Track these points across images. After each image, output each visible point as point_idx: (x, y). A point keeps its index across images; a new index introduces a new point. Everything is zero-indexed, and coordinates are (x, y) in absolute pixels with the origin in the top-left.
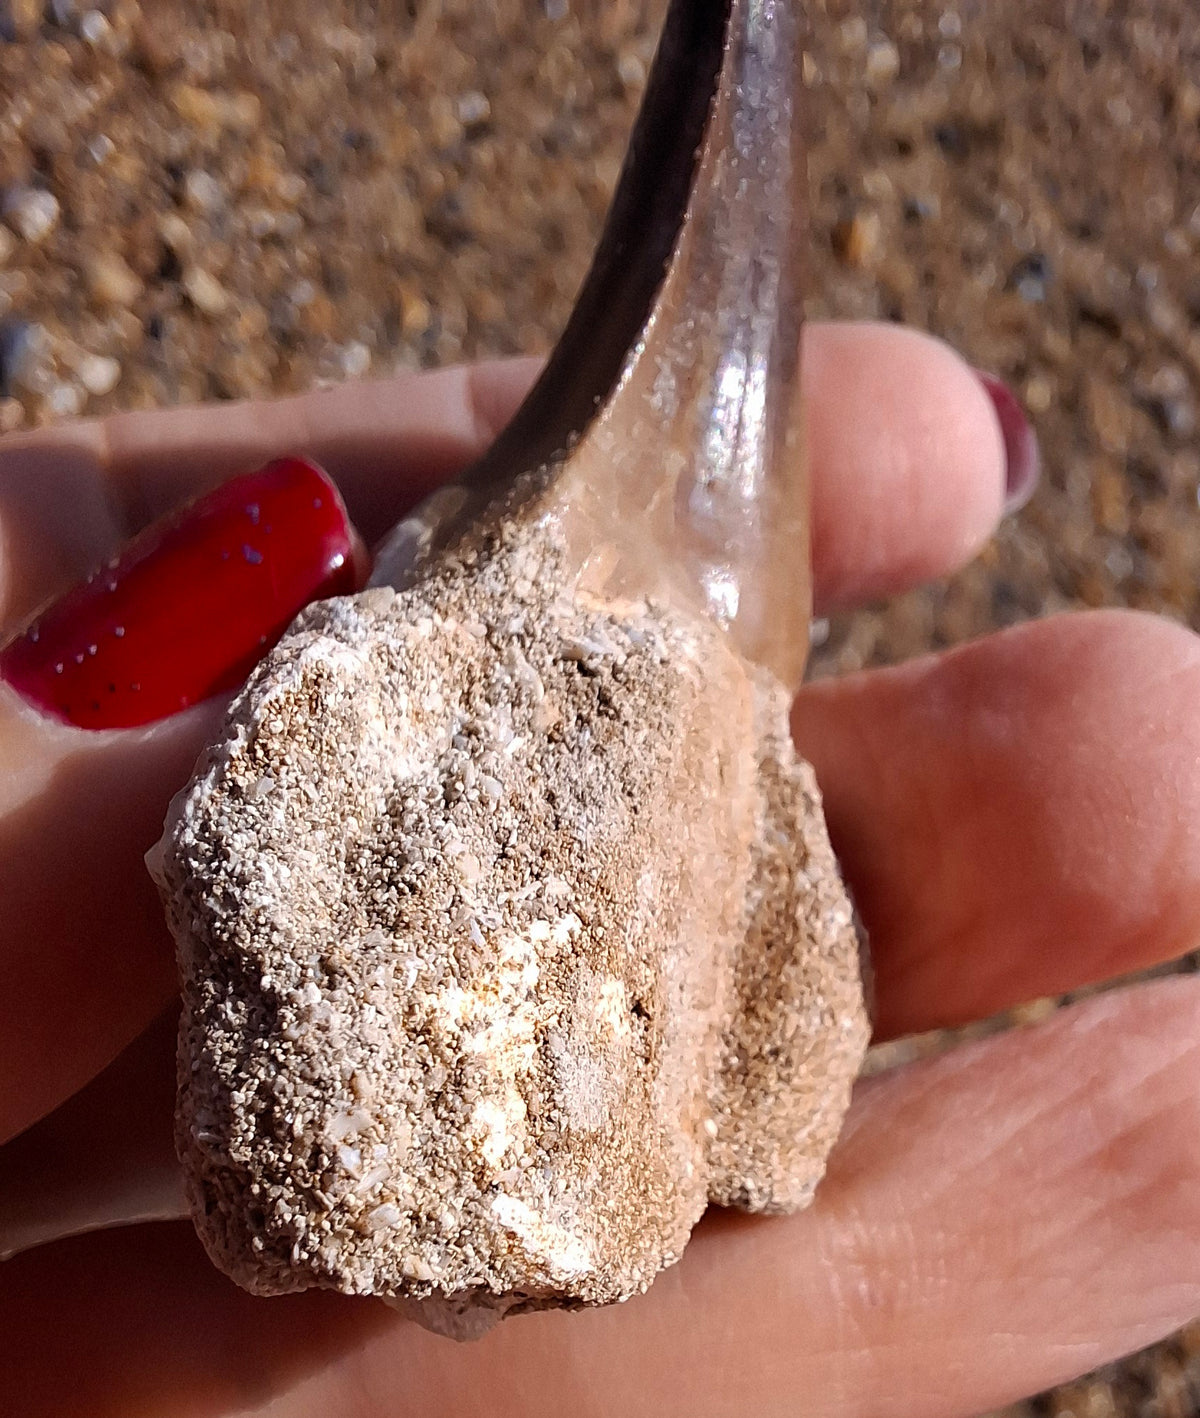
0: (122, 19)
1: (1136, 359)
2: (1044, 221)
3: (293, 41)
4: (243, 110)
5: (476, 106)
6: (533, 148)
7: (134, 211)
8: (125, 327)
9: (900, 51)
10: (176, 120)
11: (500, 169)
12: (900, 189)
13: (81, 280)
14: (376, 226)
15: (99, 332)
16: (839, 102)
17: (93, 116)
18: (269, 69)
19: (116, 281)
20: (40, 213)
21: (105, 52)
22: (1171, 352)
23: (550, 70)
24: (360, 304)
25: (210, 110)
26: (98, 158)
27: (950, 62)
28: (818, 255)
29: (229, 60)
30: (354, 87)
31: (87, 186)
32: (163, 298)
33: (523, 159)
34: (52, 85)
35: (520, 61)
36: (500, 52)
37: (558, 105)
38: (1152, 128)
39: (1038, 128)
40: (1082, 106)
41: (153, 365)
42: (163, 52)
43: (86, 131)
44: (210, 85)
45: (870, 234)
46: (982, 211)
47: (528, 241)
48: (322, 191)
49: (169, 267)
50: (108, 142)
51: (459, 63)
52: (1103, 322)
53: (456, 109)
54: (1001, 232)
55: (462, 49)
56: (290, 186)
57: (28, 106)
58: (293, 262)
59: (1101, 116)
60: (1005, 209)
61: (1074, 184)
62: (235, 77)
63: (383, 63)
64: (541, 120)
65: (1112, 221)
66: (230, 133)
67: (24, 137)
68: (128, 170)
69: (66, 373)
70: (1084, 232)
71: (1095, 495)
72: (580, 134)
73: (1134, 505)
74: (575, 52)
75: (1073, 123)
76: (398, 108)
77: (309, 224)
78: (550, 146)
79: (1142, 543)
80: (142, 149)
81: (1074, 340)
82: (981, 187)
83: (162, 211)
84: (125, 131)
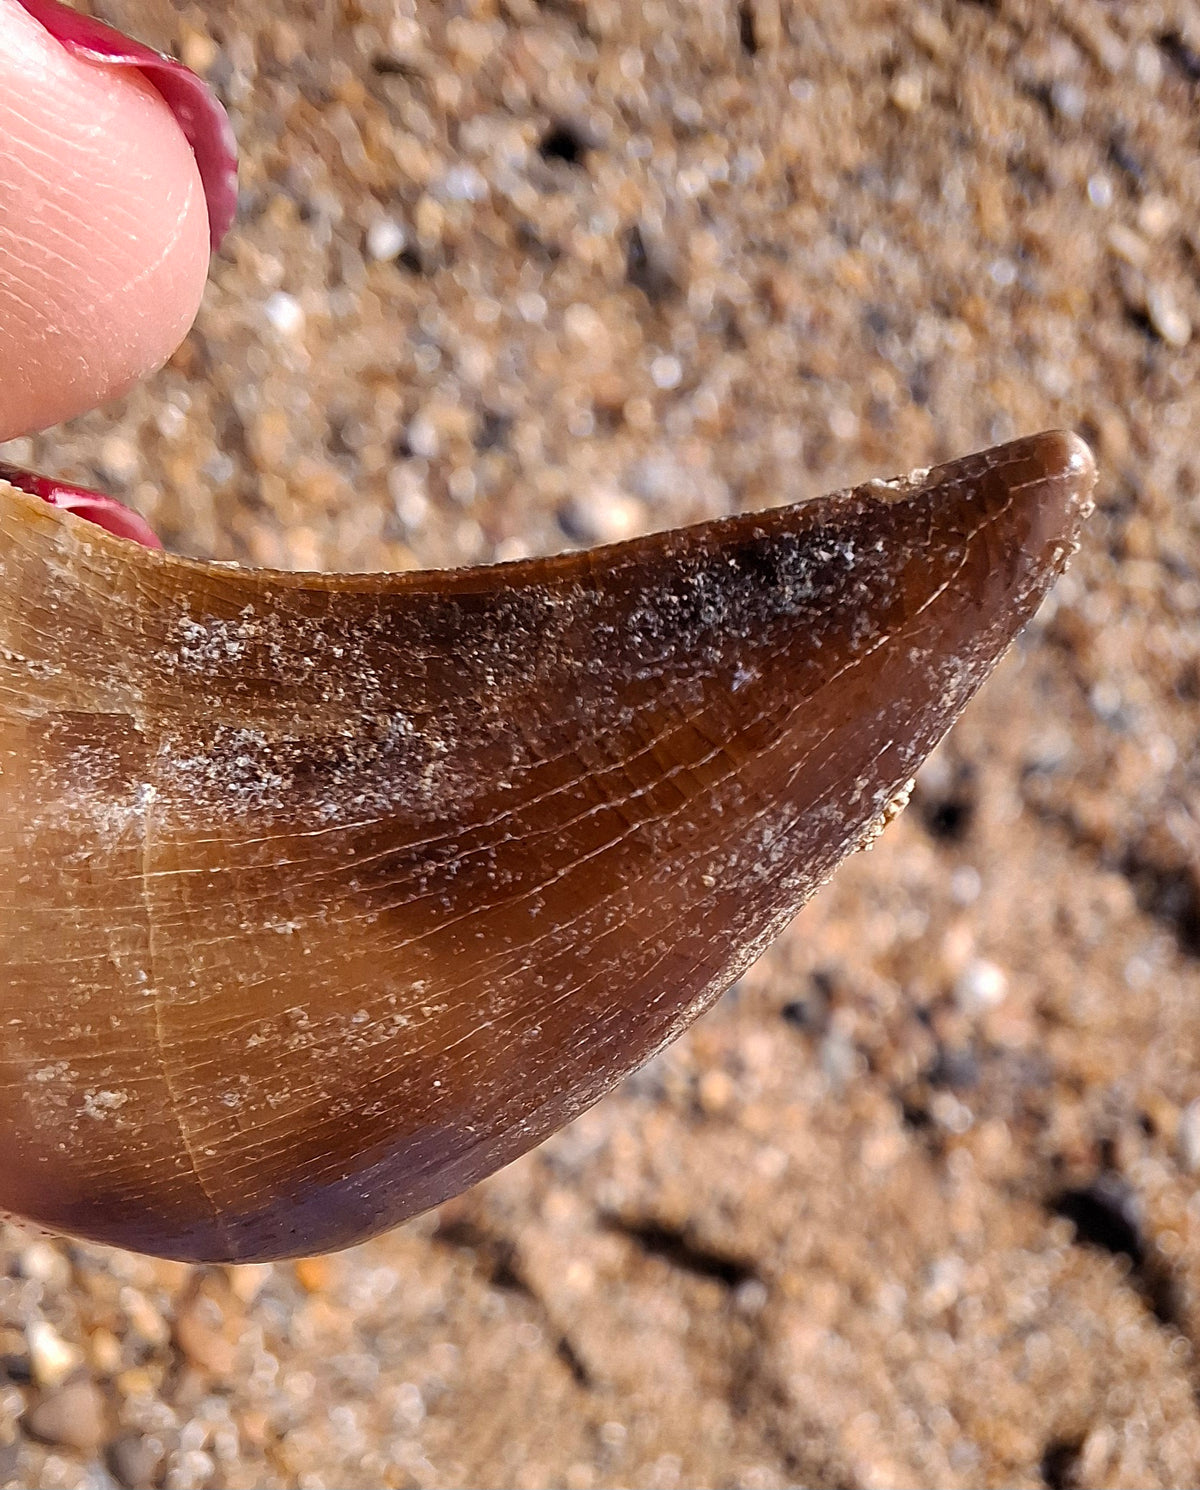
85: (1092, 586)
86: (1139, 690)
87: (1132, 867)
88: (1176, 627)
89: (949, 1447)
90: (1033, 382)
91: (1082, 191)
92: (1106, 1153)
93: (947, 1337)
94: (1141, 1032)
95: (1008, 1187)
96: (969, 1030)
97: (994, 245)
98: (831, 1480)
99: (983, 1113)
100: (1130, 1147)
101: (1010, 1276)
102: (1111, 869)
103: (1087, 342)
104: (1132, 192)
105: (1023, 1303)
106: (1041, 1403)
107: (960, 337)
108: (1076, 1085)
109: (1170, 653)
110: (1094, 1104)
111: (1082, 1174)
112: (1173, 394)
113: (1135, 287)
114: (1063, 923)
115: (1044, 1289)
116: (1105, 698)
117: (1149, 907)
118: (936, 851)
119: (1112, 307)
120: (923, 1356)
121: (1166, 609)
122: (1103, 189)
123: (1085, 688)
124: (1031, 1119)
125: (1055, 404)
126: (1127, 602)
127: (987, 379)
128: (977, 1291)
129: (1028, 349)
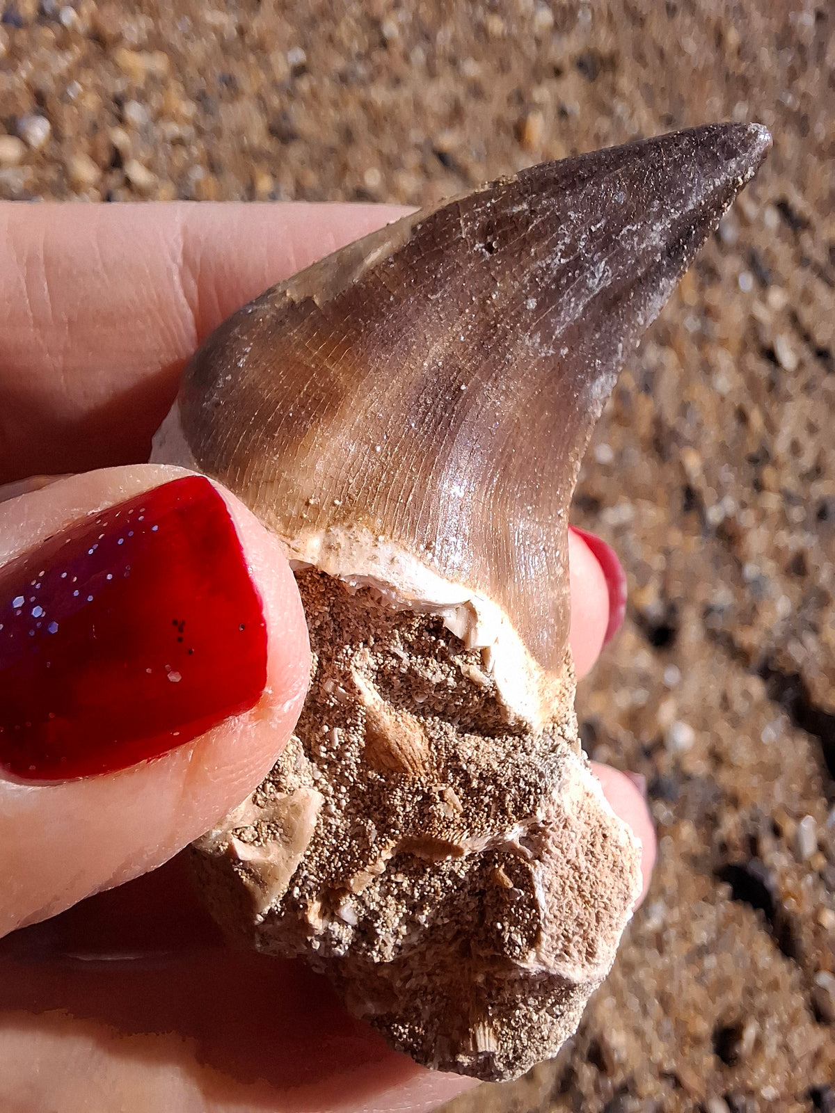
0: (84, 10)
2: (644, 115)
3: (187, 20)
4: (158, 63)
5: (298, 56)
6: (333, 80)
7: (95, 127)
8: (91, 197)
9: (554, 13)
10: (119, 71)
11: (314, 94)
12: (556, 96)
13: (65, 171)
14: (240, 132)
16: (518, 45)
17: (69, 71)
18: (174, 38)
19: (85, 170)
20: (39, 131)
21: (75, 30)
23: (343, 32)
24: (232, 181)
25: (140, 65)
26: (71, 94)
27: (584, 17)
28: (507, 141)
29: (149, 33)
30: (225, 48)
31: (67, 115)
32: (114, 180)
33: (328, 88)
34: (44, 52)
35: (325, 27)
36: (313, 22)
37: (347, 53)
38: (710, 56)
39: (640, 58)
40: (666, 45)
42: (109, 30)
43: (64, 81)
44: (138, 49)
45: (538, 127)
46: (607, 111)
47: (332, 139)
48: (208, 111)
49: (117, 160)
50: (78, 86)
51: (289, 30)
53: (286, 56)
54: (618, 123)
55: (291, 22)
56: (188, 109)
57: (30, 66)
58: (190, 154)
59: (679, 49)
60: (620, 108)
61: (662, 92)
62: (154, 43)
63: (242, 31)
64: (339, 63)
65: (685, 114)
66: (151, 77)
67: (28, 85)
68: (91, 103)
70: (669, 122)
72: (361, 70)
73: (701, 288)
74: (357, 20)
75: (661, 54)
76: (252, 59)
77: (200, 132)
78: (343, 78)
79: (707, 312)
80: (99, 89)
82: (606, 96)
83: (114, 126)
84: (88, 78)
85: (743, 505)
86: (770, 567)
87: (766, 673)
88: (791, 532)
89: (658, 1024)
90: (710, 384)
91: (736, 282)
92: (752, 844)
93: (656, 952)
94: (770, 771)
95: (693, 861)
96: (672, 763)
97: (690, 307)
98: (589, 1037)
99: (680, 815)
100: (767, 843)
101: (695, 917)
102: (753, 673)
103: (740, 365)
104: (763, 283)
105: (702, 935)
106: (714, 1002)
107: (670, 358)
108: (734, 802)
109: (787, 547)
110: (744, 813)
111: (738, 857)
112: (788, 398)
113: (767, 337)
114: (725, 702)
115: (714, 927)
116: (750, 570)
117: (776, 696)
118: (653, 654)
119: (753, 346)
120: (644, 963)
121: (784, 522)
122: (747, 282)
123: (739, 565)
124: (710, 821)
125: (722, 399)
126: (763, 516)
127: (684, 383)
128: (674, 925)
129: (708, 368)
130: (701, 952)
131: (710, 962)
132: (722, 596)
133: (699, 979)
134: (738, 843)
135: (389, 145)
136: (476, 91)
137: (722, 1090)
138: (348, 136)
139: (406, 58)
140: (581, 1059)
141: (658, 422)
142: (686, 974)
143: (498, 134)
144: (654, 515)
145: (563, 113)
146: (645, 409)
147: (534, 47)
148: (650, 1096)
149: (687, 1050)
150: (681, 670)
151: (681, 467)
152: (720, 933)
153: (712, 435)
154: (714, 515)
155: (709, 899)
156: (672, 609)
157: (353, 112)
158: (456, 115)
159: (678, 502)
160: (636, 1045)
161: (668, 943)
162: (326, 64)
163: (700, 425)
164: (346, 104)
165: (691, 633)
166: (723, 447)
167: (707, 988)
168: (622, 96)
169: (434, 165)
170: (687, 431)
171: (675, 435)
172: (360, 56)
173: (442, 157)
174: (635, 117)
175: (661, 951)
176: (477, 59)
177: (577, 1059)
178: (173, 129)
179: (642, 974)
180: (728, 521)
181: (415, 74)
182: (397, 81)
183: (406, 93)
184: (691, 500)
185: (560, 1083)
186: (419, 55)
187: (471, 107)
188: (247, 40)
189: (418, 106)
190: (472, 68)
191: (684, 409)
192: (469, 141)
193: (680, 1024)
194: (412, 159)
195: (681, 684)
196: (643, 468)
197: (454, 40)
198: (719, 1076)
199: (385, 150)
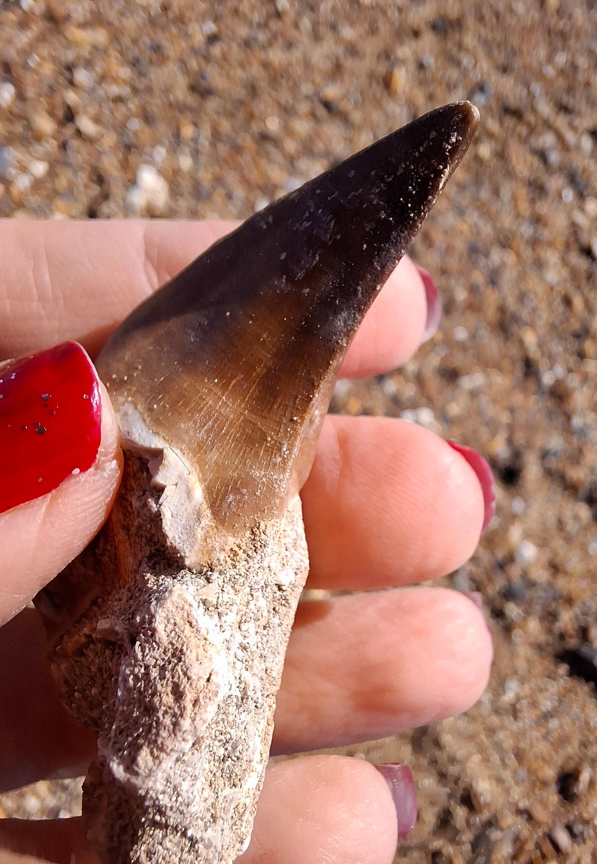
1: (532, 130)
2: (485, 65)
4: (100, 36)
5: (210, 27)
6: (239, 45)
7: (52, 90)
8: (51, 146)
10: (70, 44)
11: (225, 57)
12: (415, 53)
13: (29, 126)
14: (167, 90)
15: (39, 149)
16: (384, 12)
17: (29, 45)
18: (111, 15)
19: (45, 124)
20: (6, 94)
21: (33, 13)
22: (548, 125)
23: (246, 6)
24: (163, 129)
25: (85, 38)
26: (31, 64)
28: (378, 90)
29: (92, 12)
30: (152, 21)
31: (29, 79)
32: (69, 131)
33: (236, 52)
34: (9, 31)
37: (250, 24)
38: (536, 15)
39: (481, 19)
40: (501, 8)
41: (67, 164)
42: (60, 11)
43: (26, 53)
44: (83, 25)
45: (402, 78)
47: (241, 93)
48: (141, 74)
49: (70, 116)
50: (36, 58)
51: (203, 6)
52: (516, 114)
53: (201, 28)
54: (465, 73)
56: (125, 72)
58: (128, 109)
59: (511, 10)
60: (466, 60)
61: (499, 46)
62: (96, 20)
63: (165, 8)
64: (243, 31)
65: (518, 63)
66: (95, 48)
68: (48, 69)
69: (24, 169)
70: (505, 69)
71: (514, 199)
72: (262, 37)
73: (533, 201)
75: (497, 15)
76: (174, 30)
77: (135, 90)
78: (247, 44)
79: (538, 220)
80: (54, 60)
81: (501, 124)
82: (454, 51)
83: (66, 89)
84: (45, 50)
130: (547, 716)
131: (554, 724)
132: (556, 442)
133: (545, 737)
134: (573, 632)
135: (285, 96)
136: (353, 50)
137: (565, 821)
138: (253, 90)
139: (296, 26)
140: (456, 802)
141: (502, 310)
142: (536, 734)
143: (371, 85)
144: (501, 381)
145: (421, 66)
146: (491, 299)
147: (397, 14)
148: (509, 827)
149: (537, 791)
150: (525, 500)
151: (521, 343)
152: (560, 702)
153: (544, 317)
154: (548, 379)
155: (552, 677)
156: (517, 455)
157: (256, 70)
158: (337, 71)
159: (519, 371)
160: (498, 790)
161: (520, 711)
162: (233, 32)
163: (534, 310)
164: (250, 64)
165: (532, 471)
166: (553, 327)
167: (552, 744)
168: (467, 51)
169: (321, 112)
170: (525, 314)
171: (516, 319)
172: (259, 26)
173: (327, 105)
174: (478, 66)
175: (516, 717)
176: (352, 24)
177: (452, 802)
178: (115, 90)
179: (501, 735)
180: (558, 383)
181: (304, 39)
182: (290, 45)
183: (297, 54)
184: (529, 368)
185: (439, 821)
186: (306, 23)
187: (349, 63)
188: (171, 15)
189: (307, 64)
190: (348, 33)
191: (522, 297)
192: (348, 91)
193: (531, 771)
194: (304, 108)
195: (525, 513)
196: (492, 344)
197: (334, 9)
198: (562, 810)
199: (283, 101)
